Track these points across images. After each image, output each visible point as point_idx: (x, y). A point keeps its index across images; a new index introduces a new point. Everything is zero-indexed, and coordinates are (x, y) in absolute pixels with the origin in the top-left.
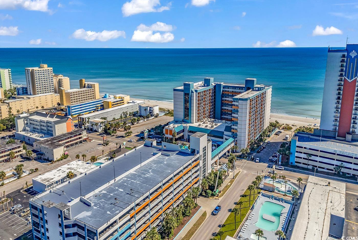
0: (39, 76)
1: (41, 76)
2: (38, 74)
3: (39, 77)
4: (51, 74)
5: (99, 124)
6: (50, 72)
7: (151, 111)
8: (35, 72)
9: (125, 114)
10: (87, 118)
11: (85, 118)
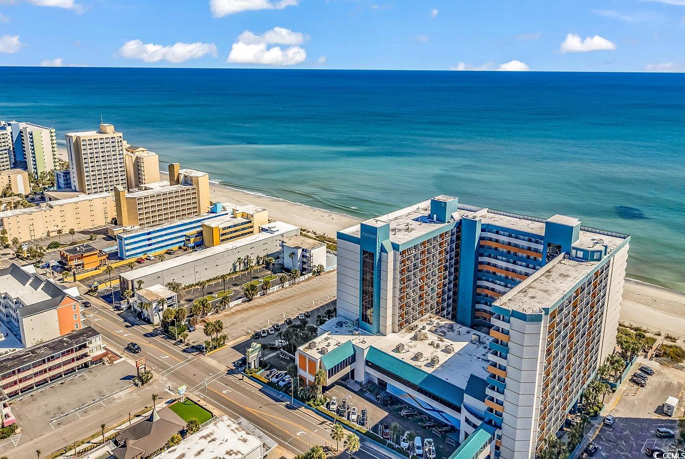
0: (91, 151)
1: (95, 151)
2: (89, 147)
3: (91, 153)
4: (118, 147)
5: (154, 305)
6: (118, 142)
7: (305, 260)
8: (82, 144)
9: (246, 261)
10: (138, 282)
11: (132, 281)
